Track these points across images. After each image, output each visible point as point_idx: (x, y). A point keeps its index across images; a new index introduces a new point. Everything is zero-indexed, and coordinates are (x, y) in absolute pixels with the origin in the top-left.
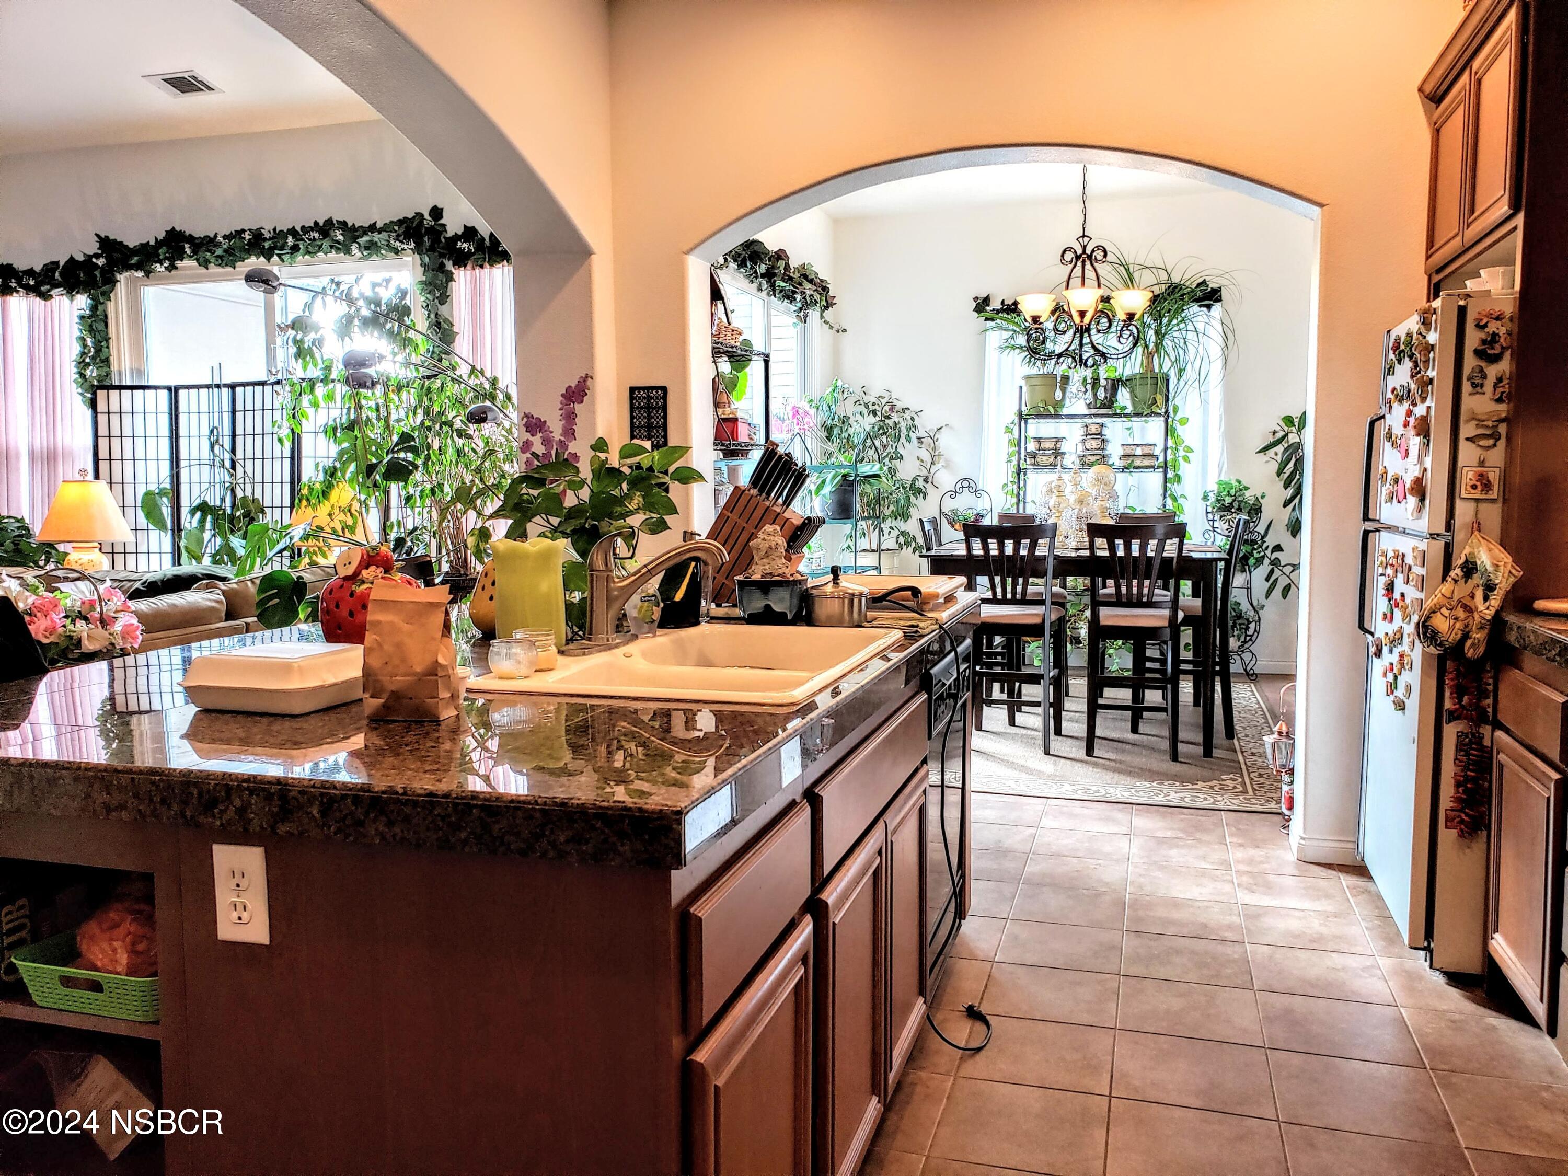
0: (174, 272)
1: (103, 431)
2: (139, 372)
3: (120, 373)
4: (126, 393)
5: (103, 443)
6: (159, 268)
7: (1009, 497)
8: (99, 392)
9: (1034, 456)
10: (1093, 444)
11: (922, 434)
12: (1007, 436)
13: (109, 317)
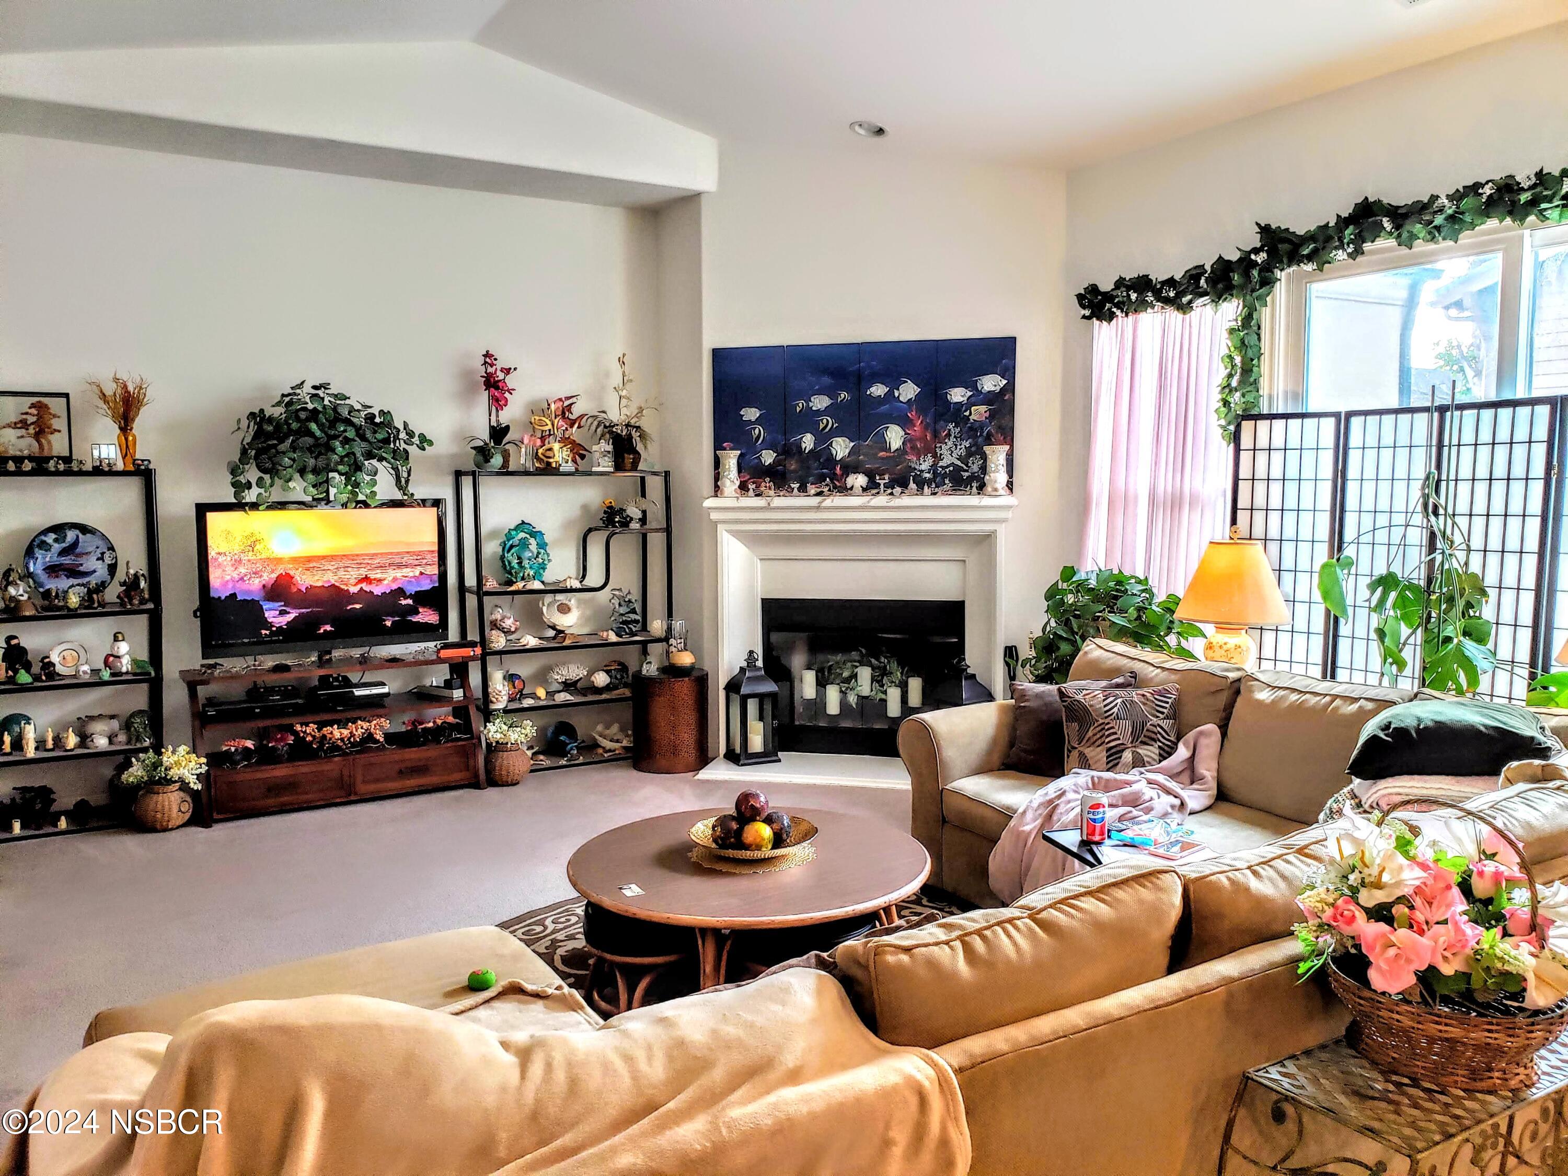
0: (1360, 259)
1: (1244, 472)
2: (1298, 395)
3: (1270, 397)
4: (1279, 424)
5: (1244, 487)
6: (1341, 255)
8: (1244, 424)
13: (1263, 327)
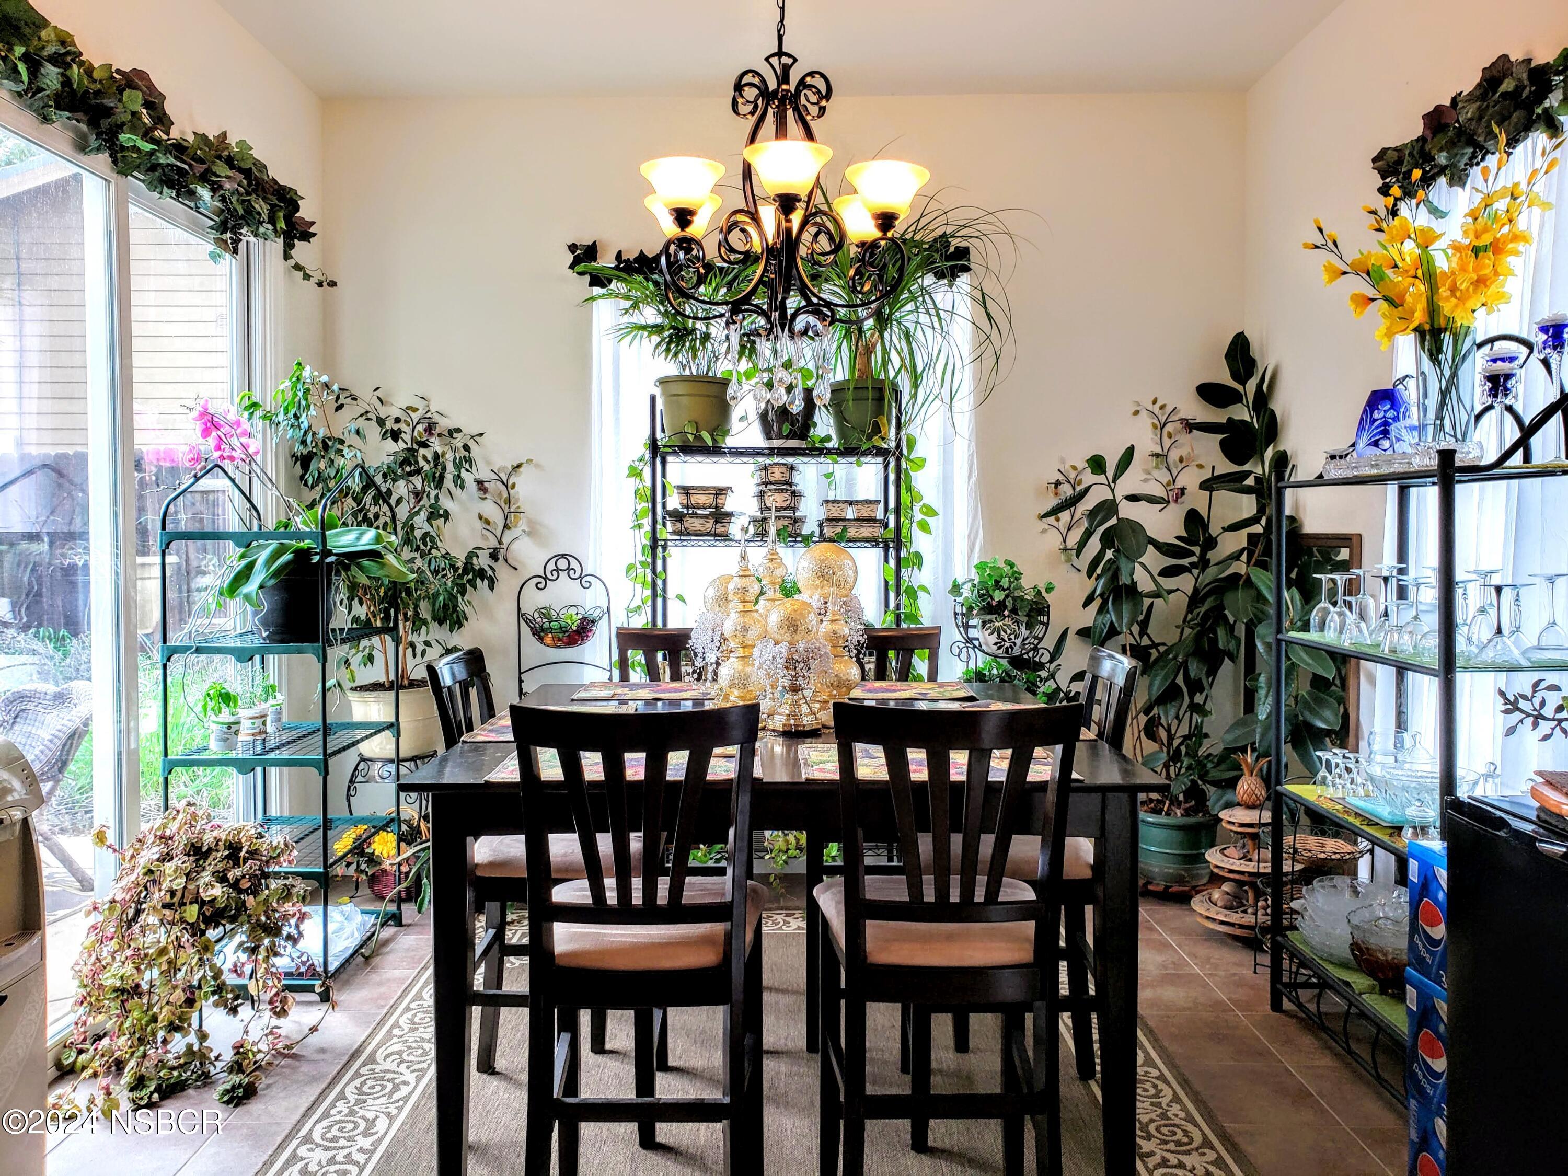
7: (639, 587)
9: (677, 516)
10: (776, 499)
11: (484, 473)
12: (632, 482)
